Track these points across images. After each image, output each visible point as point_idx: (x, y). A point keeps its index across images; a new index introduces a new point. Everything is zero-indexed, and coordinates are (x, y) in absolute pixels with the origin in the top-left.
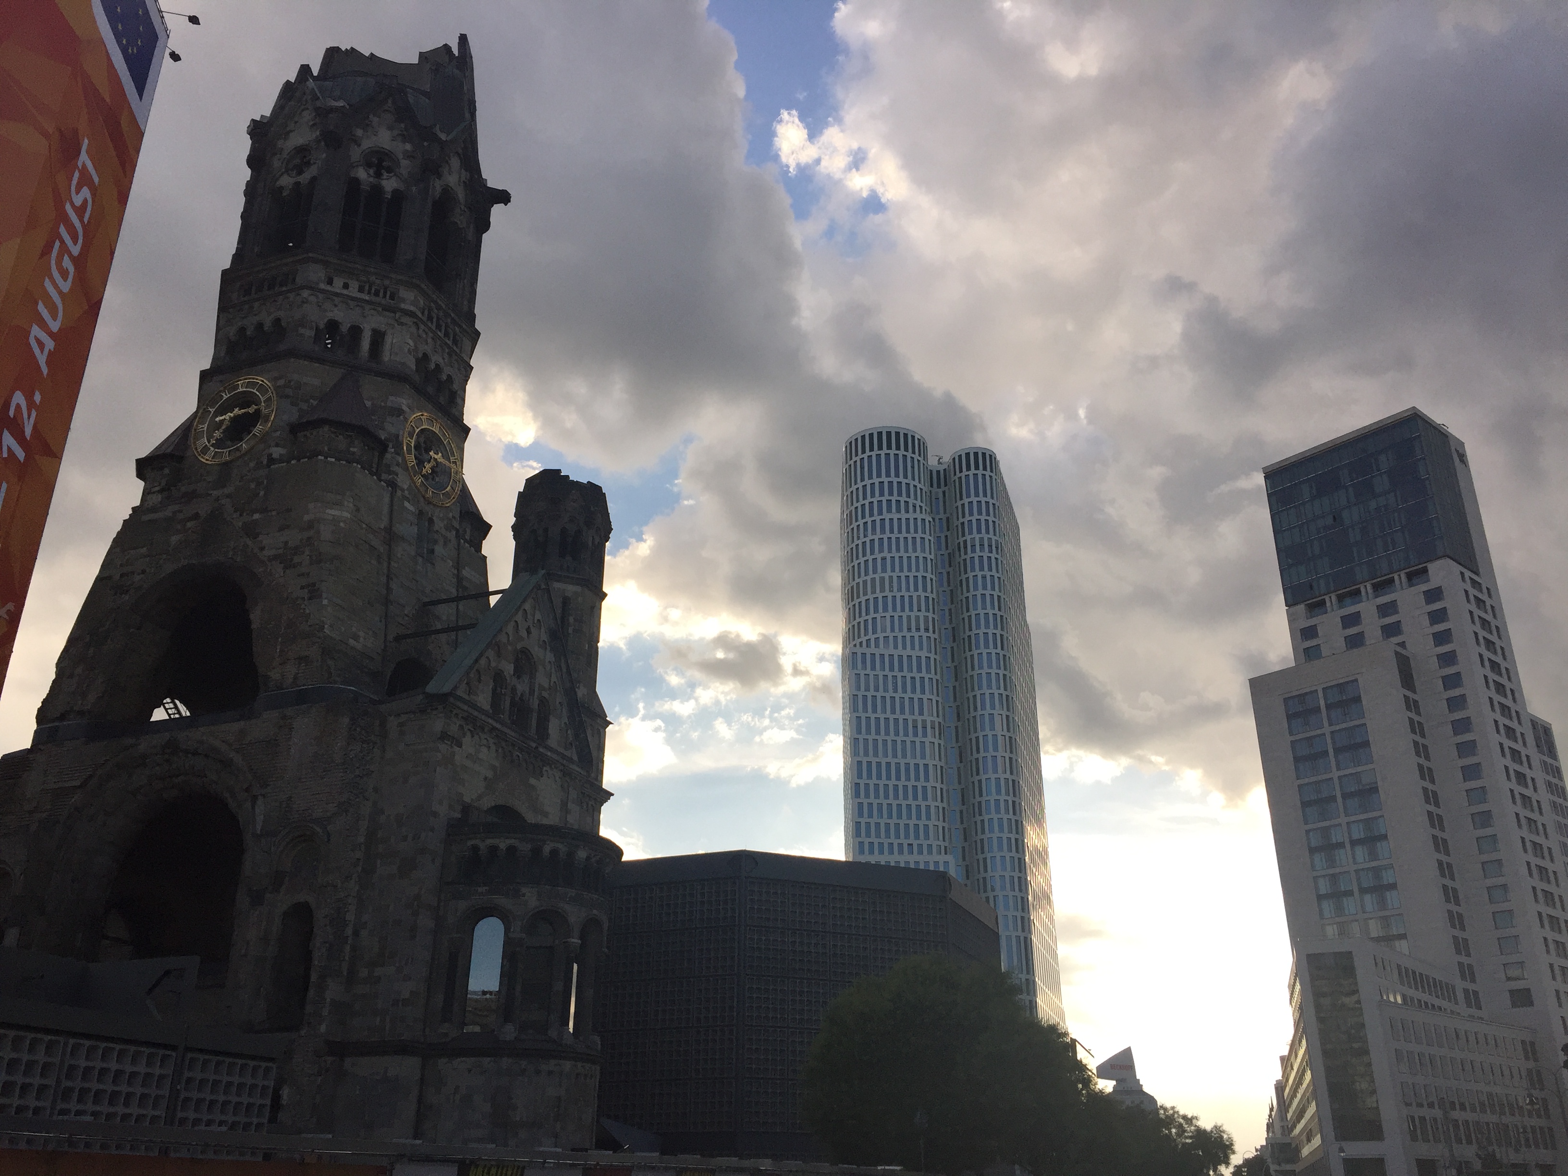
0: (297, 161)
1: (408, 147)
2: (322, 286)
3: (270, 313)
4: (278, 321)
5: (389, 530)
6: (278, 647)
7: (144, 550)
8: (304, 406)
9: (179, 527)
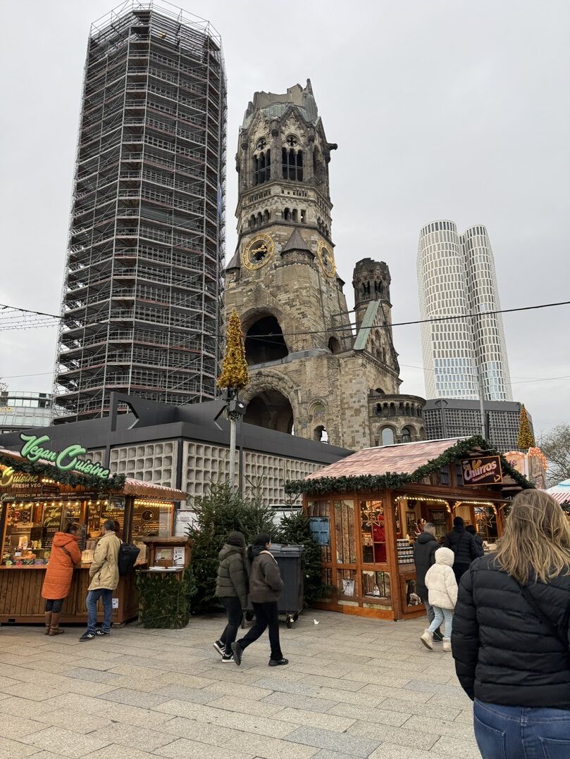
0: (260, 144)
2: (281, 194)
3: (262, 208)
4: (266, 211)
5: (319, 289)
6: (294, 336)
8: (284, 244)
9: (245, 294)
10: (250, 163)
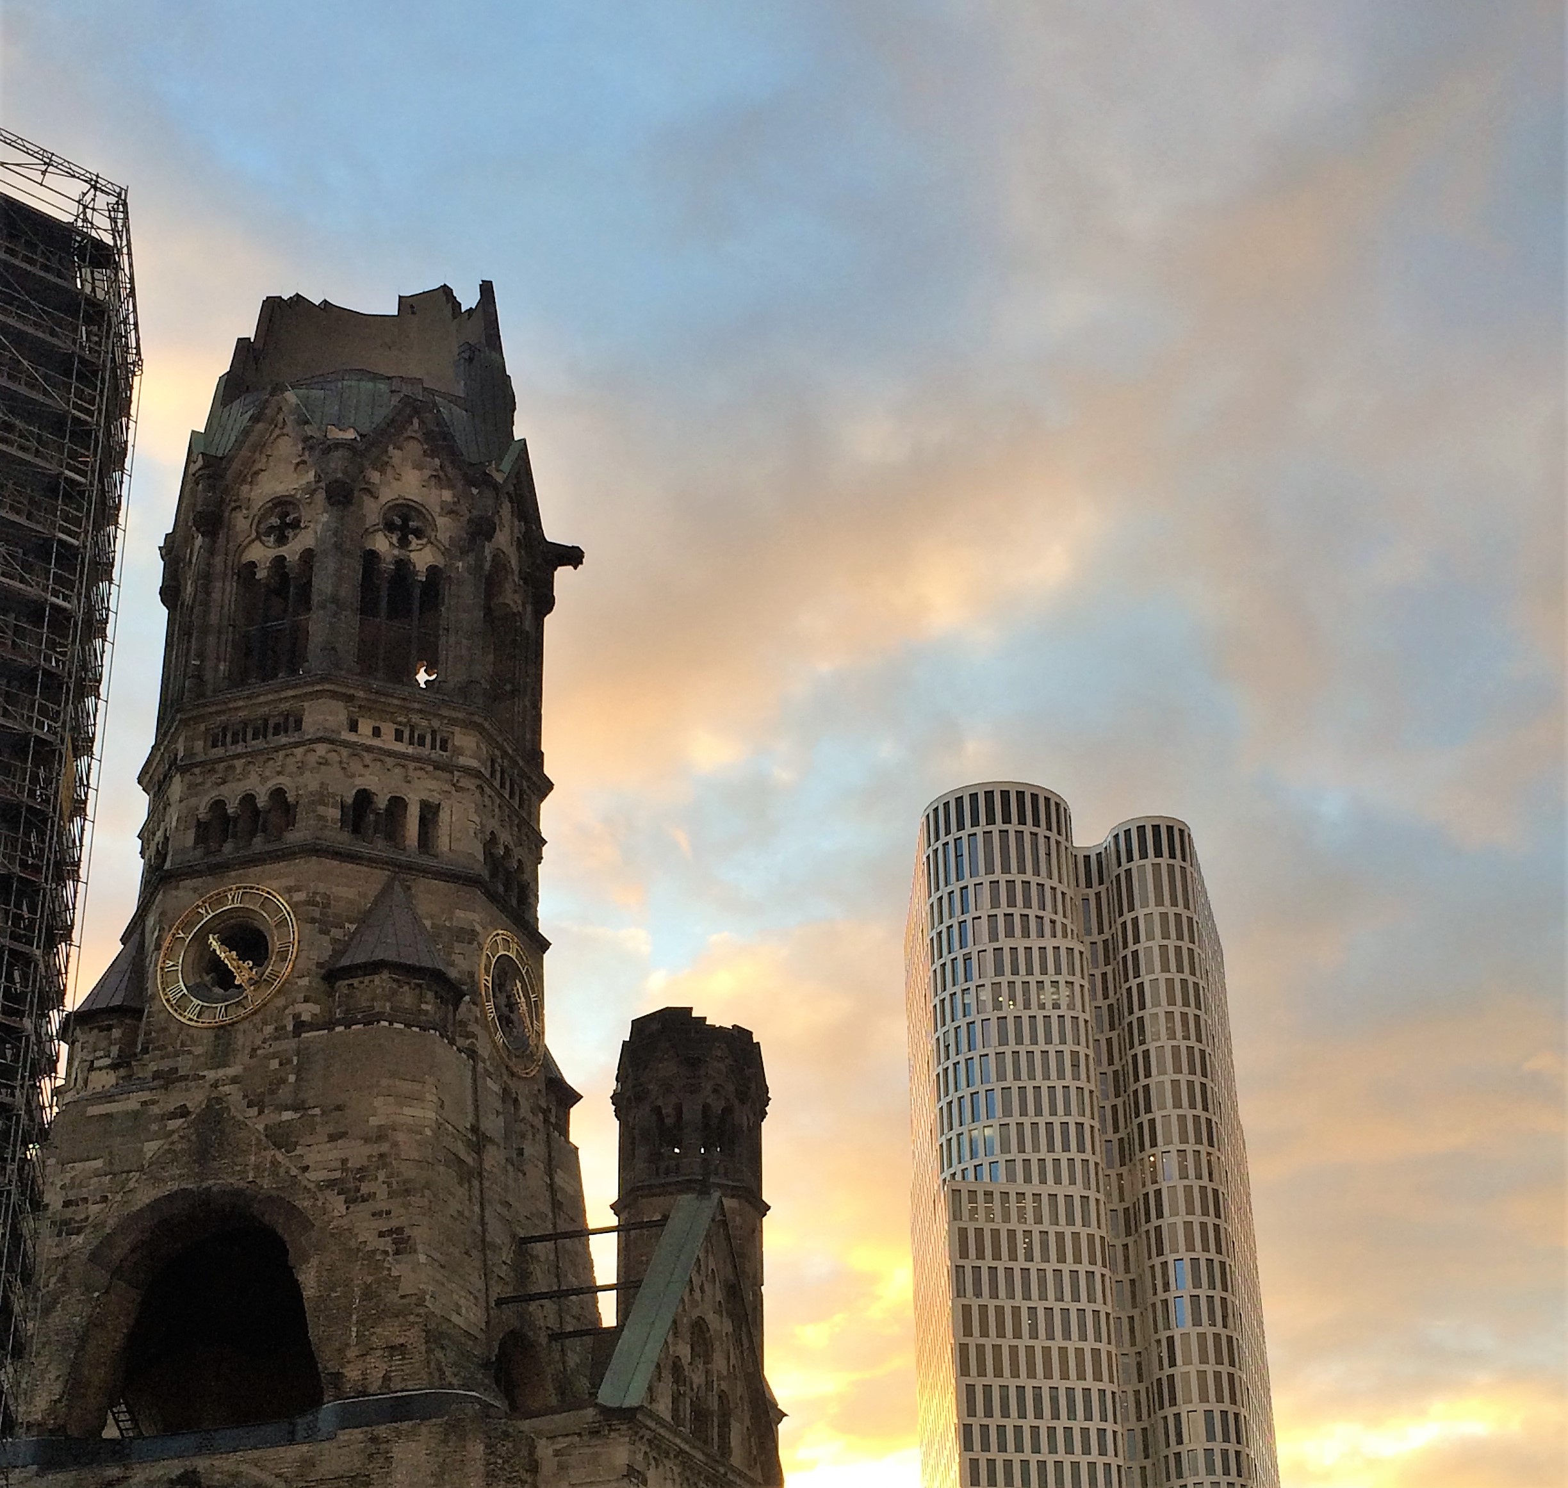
0: (275, 521)
1: (447, 495)
2: (347, 736)
3: (264, 779)
4: (278, 794)
5: (475, 1129)
6: (354, 1329)
7: (99, 1163)
8: (336, 933)
9: (154, 1127)
10: (225, 592)
